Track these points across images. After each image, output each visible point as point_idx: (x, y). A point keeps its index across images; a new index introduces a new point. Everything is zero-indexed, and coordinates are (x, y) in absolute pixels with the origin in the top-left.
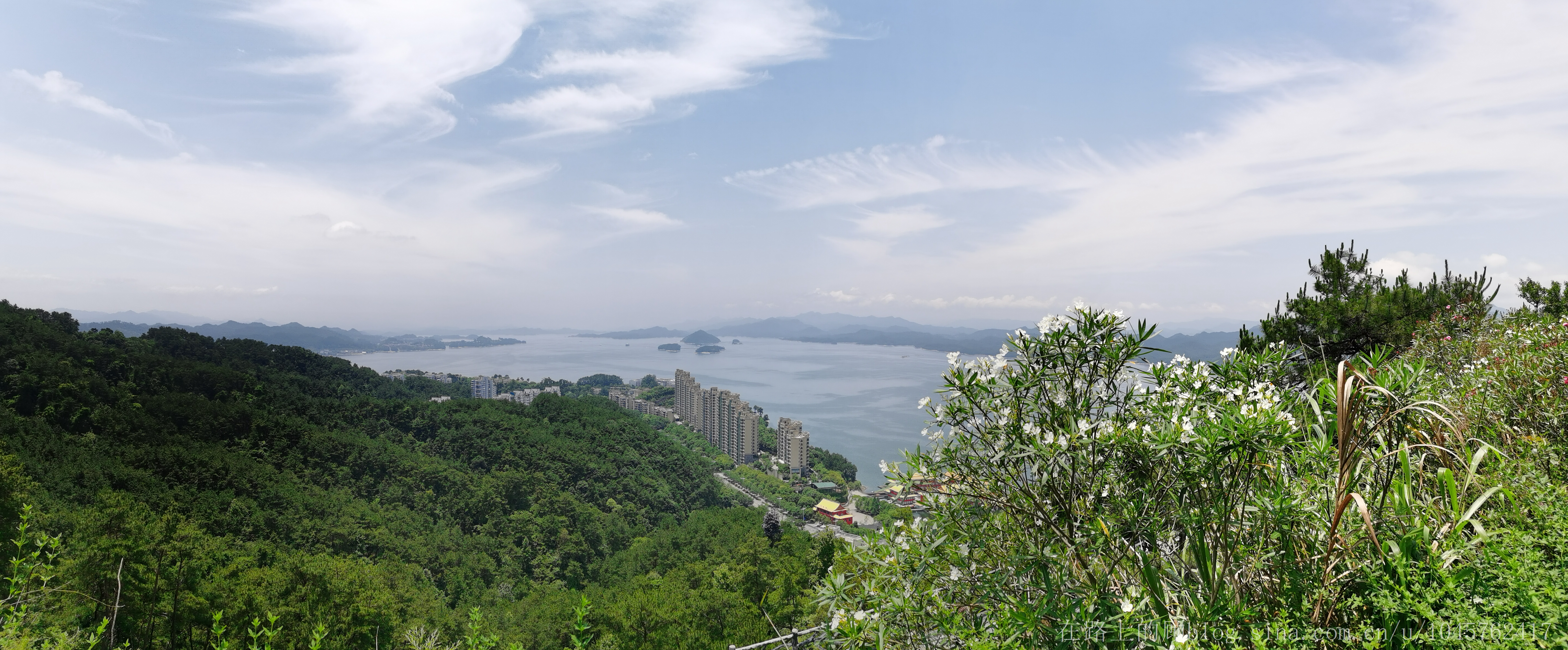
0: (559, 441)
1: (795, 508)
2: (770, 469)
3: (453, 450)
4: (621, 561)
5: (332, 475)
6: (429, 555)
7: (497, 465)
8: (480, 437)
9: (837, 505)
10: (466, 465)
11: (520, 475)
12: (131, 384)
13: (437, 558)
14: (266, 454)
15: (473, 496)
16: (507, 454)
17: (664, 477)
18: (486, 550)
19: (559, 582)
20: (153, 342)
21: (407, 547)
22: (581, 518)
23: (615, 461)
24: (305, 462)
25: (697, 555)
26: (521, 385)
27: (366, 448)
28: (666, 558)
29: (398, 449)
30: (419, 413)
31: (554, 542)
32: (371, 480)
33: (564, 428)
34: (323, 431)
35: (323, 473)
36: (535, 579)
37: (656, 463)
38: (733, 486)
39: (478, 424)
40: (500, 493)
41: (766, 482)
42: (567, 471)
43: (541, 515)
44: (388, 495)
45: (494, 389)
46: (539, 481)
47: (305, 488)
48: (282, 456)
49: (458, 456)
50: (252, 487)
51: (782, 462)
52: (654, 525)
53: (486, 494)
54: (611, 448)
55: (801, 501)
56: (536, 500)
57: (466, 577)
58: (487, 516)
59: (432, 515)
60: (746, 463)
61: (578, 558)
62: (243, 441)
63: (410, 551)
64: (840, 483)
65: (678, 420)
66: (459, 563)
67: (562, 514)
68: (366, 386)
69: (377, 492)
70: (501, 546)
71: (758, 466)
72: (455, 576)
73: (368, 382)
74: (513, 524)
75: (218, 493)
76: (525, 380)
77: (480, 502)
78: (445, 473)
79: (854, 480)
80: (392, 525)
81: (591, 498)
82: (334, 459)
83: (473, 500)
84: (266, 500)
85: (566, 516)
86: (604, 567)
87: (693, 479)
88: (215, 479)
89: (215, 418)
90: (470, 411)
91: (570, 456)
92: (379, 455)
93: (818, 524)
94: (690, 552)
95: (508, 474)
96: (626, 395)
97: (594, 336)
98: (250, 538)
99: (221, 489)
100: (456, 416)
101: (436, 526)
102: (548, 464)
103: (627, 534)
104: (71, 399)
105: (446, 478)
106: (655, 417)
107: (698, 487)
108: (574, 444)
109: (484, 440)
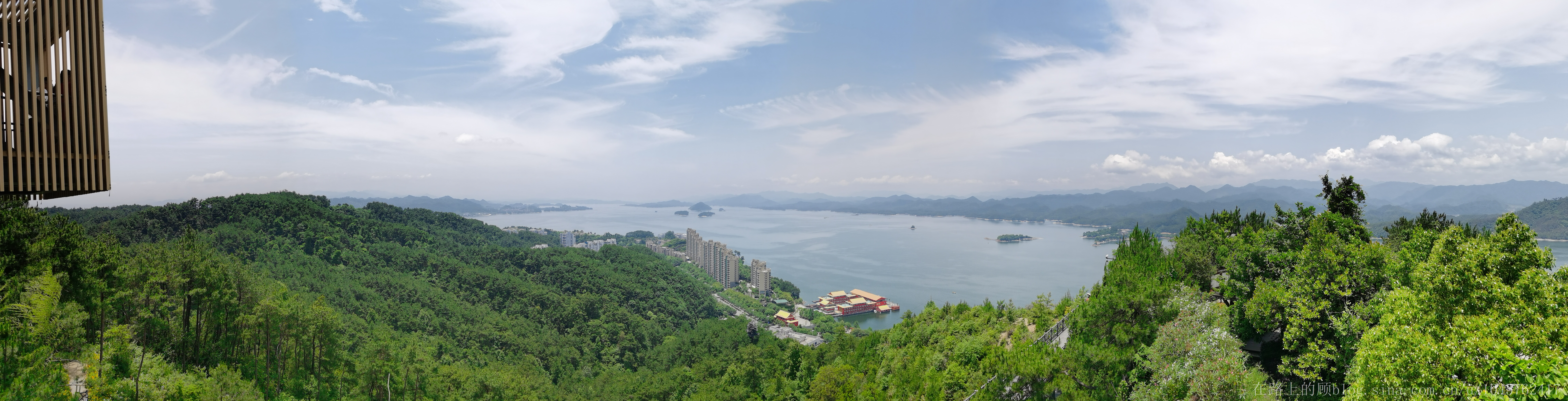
0: (617, 275)
1: (763, 316)
2: (746, 291)
3: (551, 280)
4: (659, 352)
5: (476, 295)
6: (539, 349)
7: (578, 290)
8: (568, 272)
9: (789, 314)
10: (559, 289)
11: (593, 297)
12: (360, 236)
13: (544, 350)
14: (437, 281)
15: (565, 310)
16: (585, 283)
17: (682, 297)
18: (574, 345)
19: (619, 365)
20: (370, 211)
21: (526, 343)
22: (633, 324)
23: (652, 287)
24: (460, 287)
25: (706, 350)
26: (592, 237)
27: (497, 279)
28: (688, 351)
29: (516, 280)
30: (529, 256)
31: (616, 339)
32: (501, 300)
33: (620, 267)
34: (470, 268)
35: (471, 294)
36: (604, 362)
37: (677, 288)
38: (724, 302)
39: (567, 264)
40: (582, 309)
41: (744, 299)
42: (623, 294)
43: (607, 323)
44: (512, 309)
45: (574, 239)
46: (605, 300)
47: (461, 304)
48: (446, 283)
49: (554, 283)
50: (431, 302)
51: (754, 287)
52: (676, 327)
53: (573, 309)
54: (650, 279)
55: (766, 312)
56: (604, 313)
57: (562, 363)
58: (573, 323)
59: (540, 322)
60: (731, 288)
61: (631, 350)
62: (423, 273)
63: (528, 346)
64: (790, 300)
65: (688, 260)
66: (558, 354)
67: (620, 322)
68: (493, 237)
69: (505, 307)
70: (583, 342)
71: (739, 290)
72: (556, 362)
73: (495, 235)
74: (590, 328)
75: (411, 305)
76: (593, 234)
77: (569, 314)
78: (547, 296)
79: (798, 298)
80: (516, 329)
81: (638, 311)
82: (478, 286)
83: (565, 312)
84: (439, 311)
85: (623, 323)
86: (648, 355)
87: (699, 298)
88: (409, 296)
89: (407, 258)
90: (562, 255)
91: (624, 285)
92: (506, 284)
93: (777, 326)
94: (702, 348)
95: (586, 296)
96: (656, 243)
97: (636, 206)
98: (431, 334)
99: (413, 302)
100: (553, 258)
101: (542, 330)
102: (610, 289)
103: (660, 334)
104: (330, 245)
105: (548, 298)
106: (674, 258)
107: (703, 303)
108: (627, 277)
109: (570, 274)
